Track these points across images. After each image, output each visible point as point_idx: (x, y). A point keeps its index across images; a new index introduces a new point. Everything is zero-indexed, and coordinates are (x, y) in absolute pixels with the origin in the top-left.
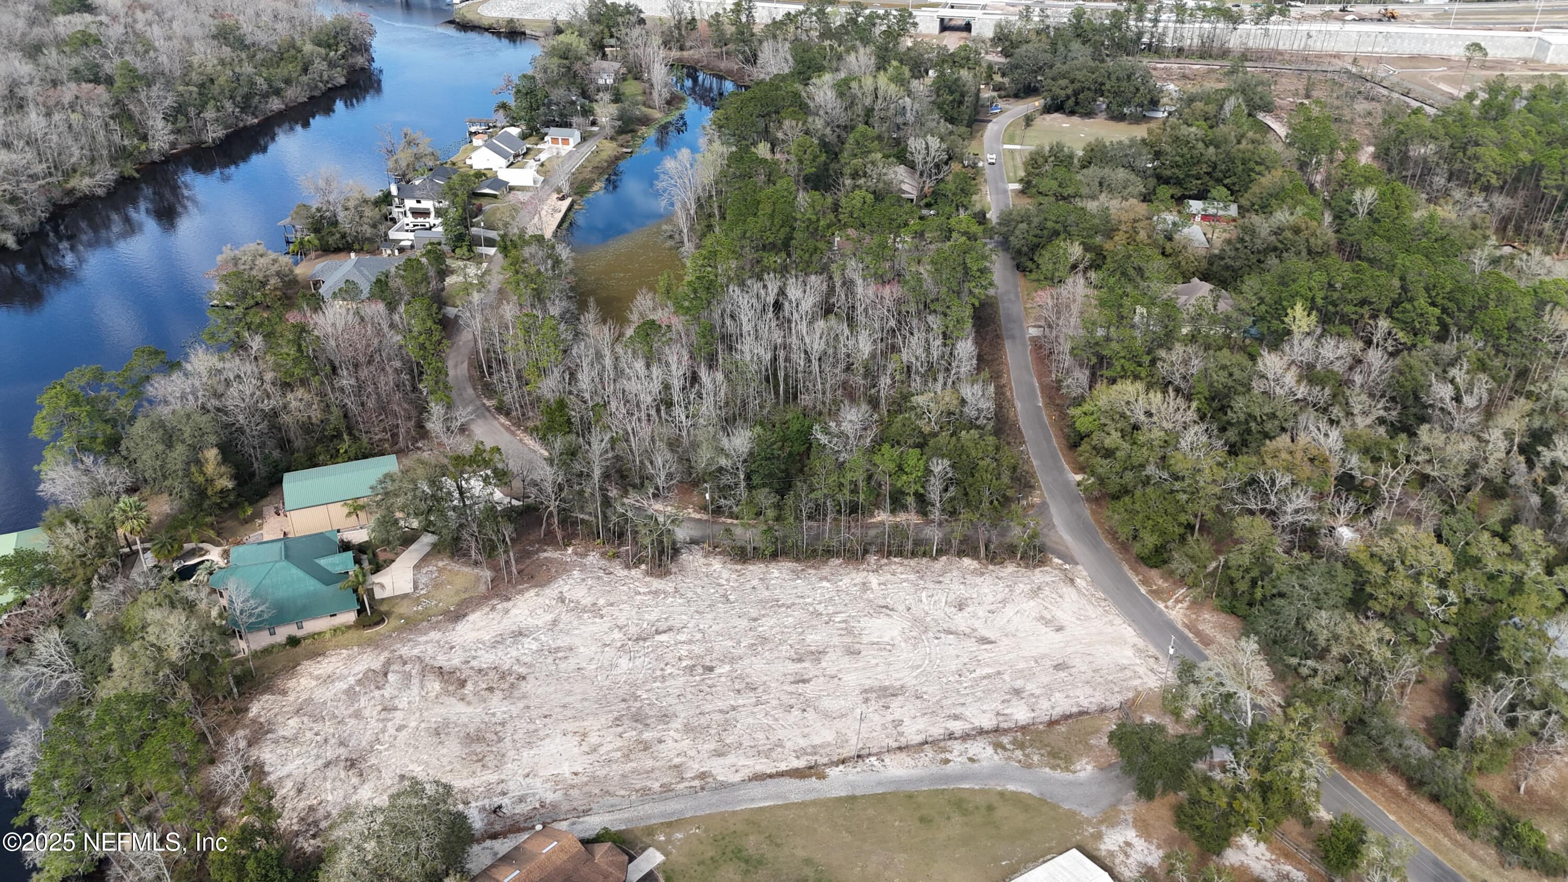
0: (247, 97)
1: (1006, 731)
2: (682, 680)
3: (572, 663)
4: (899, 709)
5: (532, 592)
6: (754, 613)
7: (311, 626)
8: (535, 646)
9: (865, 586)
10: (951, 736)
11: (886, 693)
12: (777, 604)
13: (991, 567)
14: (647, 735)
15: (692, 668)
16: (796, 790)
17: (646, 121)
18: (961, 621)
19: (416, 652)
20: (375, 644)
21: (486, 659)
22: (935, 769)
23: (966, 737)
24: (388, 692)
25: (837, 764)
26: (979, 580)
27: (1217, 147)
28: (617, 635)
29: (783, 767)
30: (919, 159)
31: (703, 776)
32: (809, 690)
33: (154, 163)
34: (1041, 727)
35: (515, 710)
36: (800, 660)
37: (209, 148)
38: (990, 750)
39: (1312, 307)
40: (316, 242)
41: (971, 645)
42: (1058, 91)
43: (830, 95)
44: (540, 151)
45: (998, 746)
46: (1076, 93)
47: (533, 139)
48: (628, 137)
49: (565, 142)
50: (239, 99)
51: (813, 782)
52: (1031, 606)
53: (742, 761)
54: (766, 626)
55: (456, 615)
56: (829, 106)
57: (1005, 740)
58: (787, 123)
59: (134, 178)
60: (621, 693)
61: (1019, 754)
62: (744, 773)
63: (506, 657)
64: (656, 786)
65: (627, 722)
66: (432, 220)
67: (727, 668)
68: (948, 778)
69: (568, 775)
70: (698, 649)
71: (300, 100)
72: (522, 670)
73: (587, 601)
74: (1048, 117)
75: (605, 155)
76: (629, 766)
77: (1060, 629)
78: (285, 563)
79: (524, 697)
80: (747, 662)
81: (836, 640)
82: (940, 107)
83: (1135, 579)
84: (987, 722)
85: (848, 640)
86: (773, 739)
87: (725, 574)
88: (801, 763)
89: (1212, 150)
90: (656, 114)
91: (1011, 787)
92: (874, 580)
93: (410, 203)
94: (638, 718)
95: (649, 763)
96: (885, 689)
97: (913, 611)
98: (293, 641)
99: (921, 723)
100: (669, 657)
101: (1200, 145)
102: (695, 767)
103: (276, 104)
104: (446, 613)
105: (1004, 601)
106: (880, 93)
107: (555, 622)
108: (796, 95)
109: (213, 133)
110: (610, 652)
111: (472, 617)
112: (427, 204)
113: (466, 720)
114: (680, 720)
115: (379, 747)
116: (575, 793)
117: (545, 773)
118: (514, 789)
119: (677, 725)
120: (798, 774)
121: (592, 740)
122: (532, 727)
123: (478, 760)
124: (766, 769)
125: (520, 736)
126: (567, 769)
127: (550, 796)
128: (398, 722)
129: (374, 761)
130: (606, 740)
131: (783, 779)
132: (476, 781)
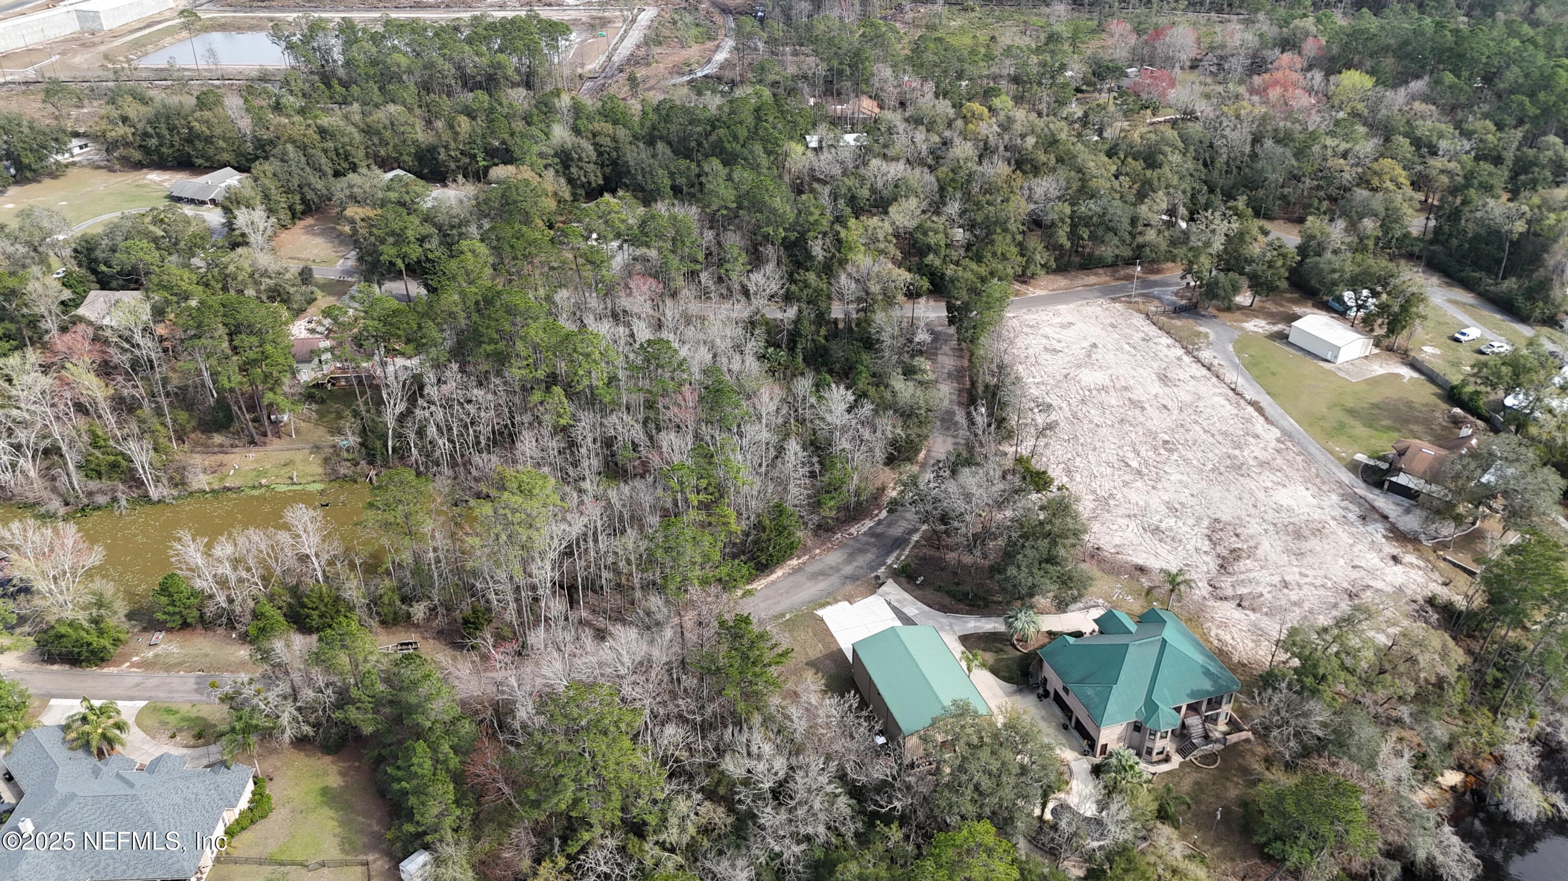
2: (1185, 452)
10: (1197, 361)
16: (1273, 411)
23: (1197, 358)
25: (1243, 397)
35: (1256, 520)
38: (1204, 352)
45: (1199, 350)
51: (1263, 405)
62: (1268, 427)
63: (1193, 532)
69: (1311, 492)
70: (1145, 447)
72: (1207, 521)
79: (1238, 517)
84: (1178, 351)
86: (1231, 417)
96: (1160, 380)
99: (1190, 369)
102: (1273, 443)
113: (1279, 543)
114: (1230, 451)
115: (1329, 584)
116: (1325, 488)
117: (1314, 502)
118: (1338, 513)
119: (1237, 452)
120: (1260, 410)
121: (1270, 484)
122: (1270, 511)
123: (1319, 531)
124: (1261, 419)
125: (1283, 515)
126: (1305, 493)
127: (1335, 498)
128: (1297, 577)
129: (1345, 585)
130: (1267, 479)
131: (1267, 414)
132: (1339, 531)
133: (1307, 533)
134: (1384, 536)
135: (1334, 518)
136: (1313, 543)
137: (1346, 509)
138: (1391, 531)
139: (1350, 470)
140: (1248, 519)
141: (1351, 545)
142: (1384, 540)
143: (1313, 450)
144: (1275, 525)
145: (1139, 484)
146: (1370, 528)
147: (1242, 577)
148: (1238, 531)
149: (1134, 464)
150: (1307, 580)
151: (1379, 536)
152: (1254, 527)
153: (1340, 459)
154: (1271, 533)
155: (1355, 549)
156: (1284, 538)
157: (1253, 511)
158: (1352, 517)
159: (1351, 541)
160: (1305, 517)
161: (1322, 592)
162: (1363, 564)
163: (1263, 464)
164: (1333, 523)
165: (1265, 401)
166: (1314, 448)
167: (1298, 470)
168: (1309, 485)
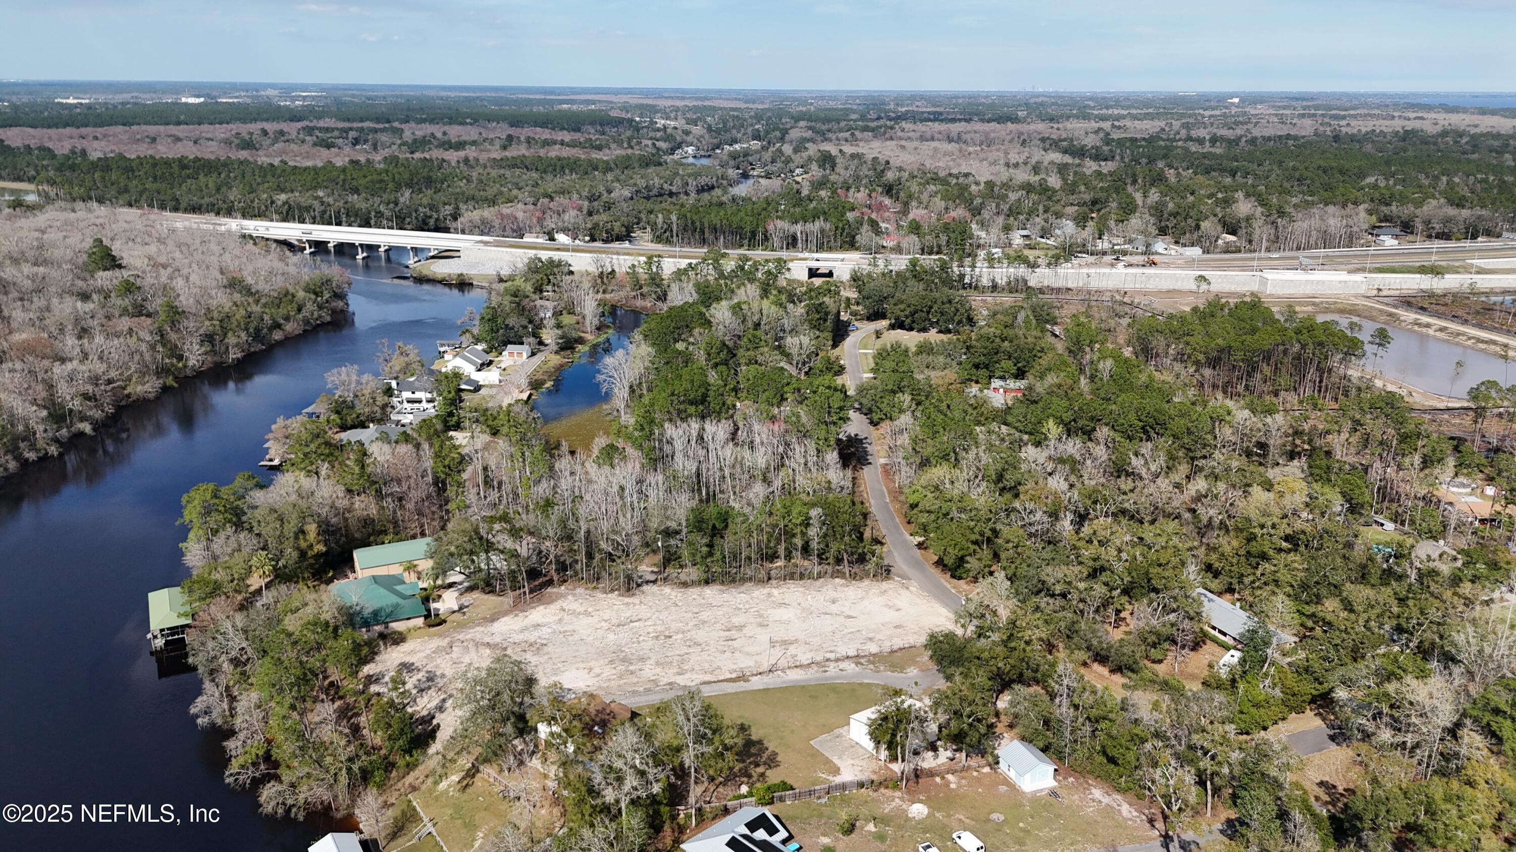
0: (258, 330)
1: (863, 657)
2: (651, 643)
3: (576, 637)
4: (792, 650)
5: (542, 607)
6: (696, 610)
7: (394, 626)
8: (550, 631)
9: (770, 595)
10: (828, 660)
11: (785, 643)
12: (711, 606)
13: (853, 582)
14: (631, 668)
15: (657, 637)
16: (730, 688)
17: (581, 341)
18: (834, 608)
19: (469, 637)
20: (441, 635)
21: (518, 638)
22: (818, 675)
23: (837, 660)
24: (454, 655)
25: (756, 675)
26: (846, 589)
27: (1011, 341)
28: (603, 624)
29: (722, 678)
30: (794, 351)
31: (670, 684)
32: (735, 644)
33: (186, 377)
34: (885, 654)
35: (542, 660)
36: (729, 630)
37: (229, 366)
38: (853, 665)
39: (1060, 421)
40: (338, 421)
41: (842, 619)
42: (899, 313)
43: (728, 315)
44: (500, 362)
45: (857, 664)
46: (912, 314)
47: (494, 354)
48: (569, 352)
49: (520, 354)
50: (251, 330)
51: (742, 683)
52: (881, 600)
53: (695, 676)
54: (704, 616)
55: (493, 619)
56: (727, 323)
57: (862, 661)
58: (696, 331)
59: (174, 388)
60: (612, 649)
61: (871, 666)
62: (697, 682)
63: (532, 636)
64: (641, 689)
65: (617, 663)
66: (425, 405)
67: (680, 636)
68: (826, 678)
70: (659, 628)
71: (297, 332)
72: (545, 642)
73: (582, 609)
74: (892, 332)
75: (551, 364)
76: (622, 682)
77: (898, 610)
78: (375, 586)
79: (547, 653)
80: (693, 632)
81: (752, 620)
82: (810, 321)
83: (949, 586)
84: (852, 653)
85: (761, 620)
86: (714, 666)
87: (674, 594)
88: (734, 676)
89: (1006, 343)
90: (589, 337)
91: (866, 681)
92: (775, 592)
93: (407, 395)
94: (624, 660)
95: (635, 680)
96: (785, 641)
97: (803, 605)
99: (809, 656)
100: (641, 632)
101: (998, 340)
102: (665, 680)
103: (277, 336)
104: (485, 618)
105: (862, 598)
106: (764, 312)
107: (560, 620)
108: (702, 314)
109: (234, 354)
110: (600, 633)
111: (503, 620)
112: (419, 395)
119: (651, 662)
120: (732, 680)
121: (596, 671)
122: (555, 667)
124: (711, 679)
126: (582, 684)
130: (605, 671)
131: (722, 683)
140: (546, 657)
145: (606, 624)
148: (529, 652)
149: (634, 624)
157: (556, 660)
167: (620, 686)
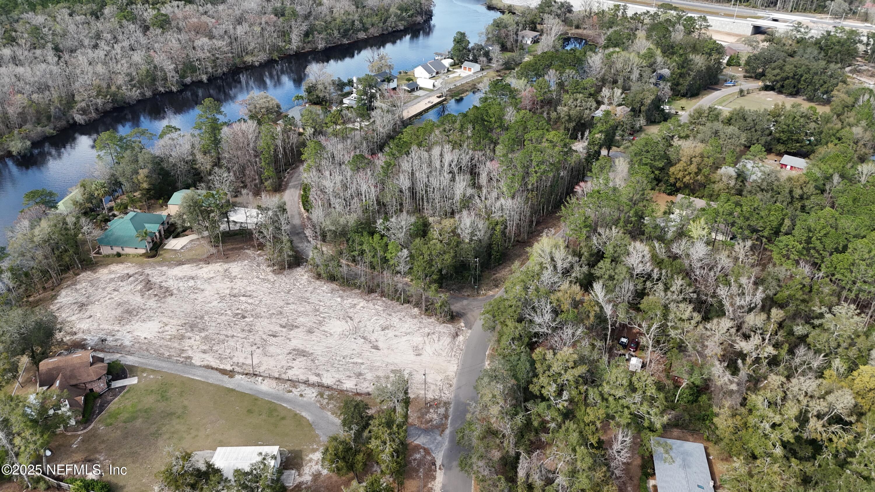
1: (333, 389)
2: (228, 318)
3: (196, 296)
4: (298, 362)
5: (220, 264)
6: (292, 301)
7: (128, 250)
8: (192, 284)
10: (305, 382)
11: (302, 354)
12: (306, 300)
13: (423, 316)
14: (188, 334)
15: (238, 314)
16: (215, 378)
18: (376, 335)
19: (150, 272)
20: (142, 265)
21: (169, 283)
22: (281, 393)
23: (311, 385)
24: (123, 284)
25: (243, 374)
26: (410, 320)
29: (221, 367)
31: (190, 358)
32: (272, 340)
33: (289, 55)
34: (350, 394)
35: (155, 306)
36: (284, 327)
38: (315, 395)
41: (367, 347)
42: (771, 77)
44: (454, 73)
45: (321, 394)
46: (783, 80)
47: (456, 66)
48: (508, 71)
49: (470, 70)
51: (226, 378)
52: (419, 340)
53: (209, 358)
54: (289, 308)
55: (182, 263)
56: (595, 66)
57: (327, 393)
60: (199, 314)
61: (326, 401)
62: (205, 363)
63: (176, 285)
64: (167, 354)
65: (187, 326)
67: (251, 319)
68: (281, 399)
69: (142, 338)
70: (250, 308)
72: (175, 292)
73: (234, 274)
74: (763, 93)
75: (484, 79)
76: (167, 343)
77: (418, 355)
78: (129, 221)
79: (164, 302)
80: (262, 320)
81: (310, 324)
84: (329, 382)
85: (316, 326)
86: (232, 354)
88: (230, 368)
91: (304, 414)
94: (193, 326)
95: (175, 345)
96: (303, 351)
97: (361, 323)
98: (119, 255)
99: (300, 372)
100: (235, 307)
102: (189, 353)
104: (180, 261)
105: (408, 333)
107: (212, 278)
109: (321, 44)
111: (185, 266)
113: (134, 303)
114: (207, 333)
115: (97, 303)
116: (137, 345)
117: (135, 334)
118: (119, 336)
119: (203, 335)
120: (224, 372)
121: (167, 328)
122: (152, 315)
123: (120, 320)
124: (214, 365)
125: (144, 316)
126: (145, 335)
127: (127, 343)
128: (113, 296)
129: (89, 307)
130: (171, 330)
131: (215, 371)
132: (110, 327)
133: (125, 315)
134: (86, 340)
135: (118, 331)
136: (118, 312)
137: (116, 340)
138: (84, 345)
139: (133, 366)
140: (159, 305)
141: (99, 325)
142: (85, 337)
143: (164, 364)
144: (144, 310)
145: (228, 292)
146: (96, 339)
147: (136, 283)
148: (157, 297)
149: (242, 298)
150: (107, 298)
151: (89, 338)
152: (152, 303)
153: (144, 370)
154: (142, 305)
155: (96, 324)
156: (133, 307)
157: (160, 310)
158: (109, 338)
159: (101, 327)
160: (133, 322)
161: (98, 298)
162: (87, 320)
163: (182, 337)
164: (117, 328)
165: (228, 382)
166: (164, 366)
167: (161, 346)
168: (146, 341)
